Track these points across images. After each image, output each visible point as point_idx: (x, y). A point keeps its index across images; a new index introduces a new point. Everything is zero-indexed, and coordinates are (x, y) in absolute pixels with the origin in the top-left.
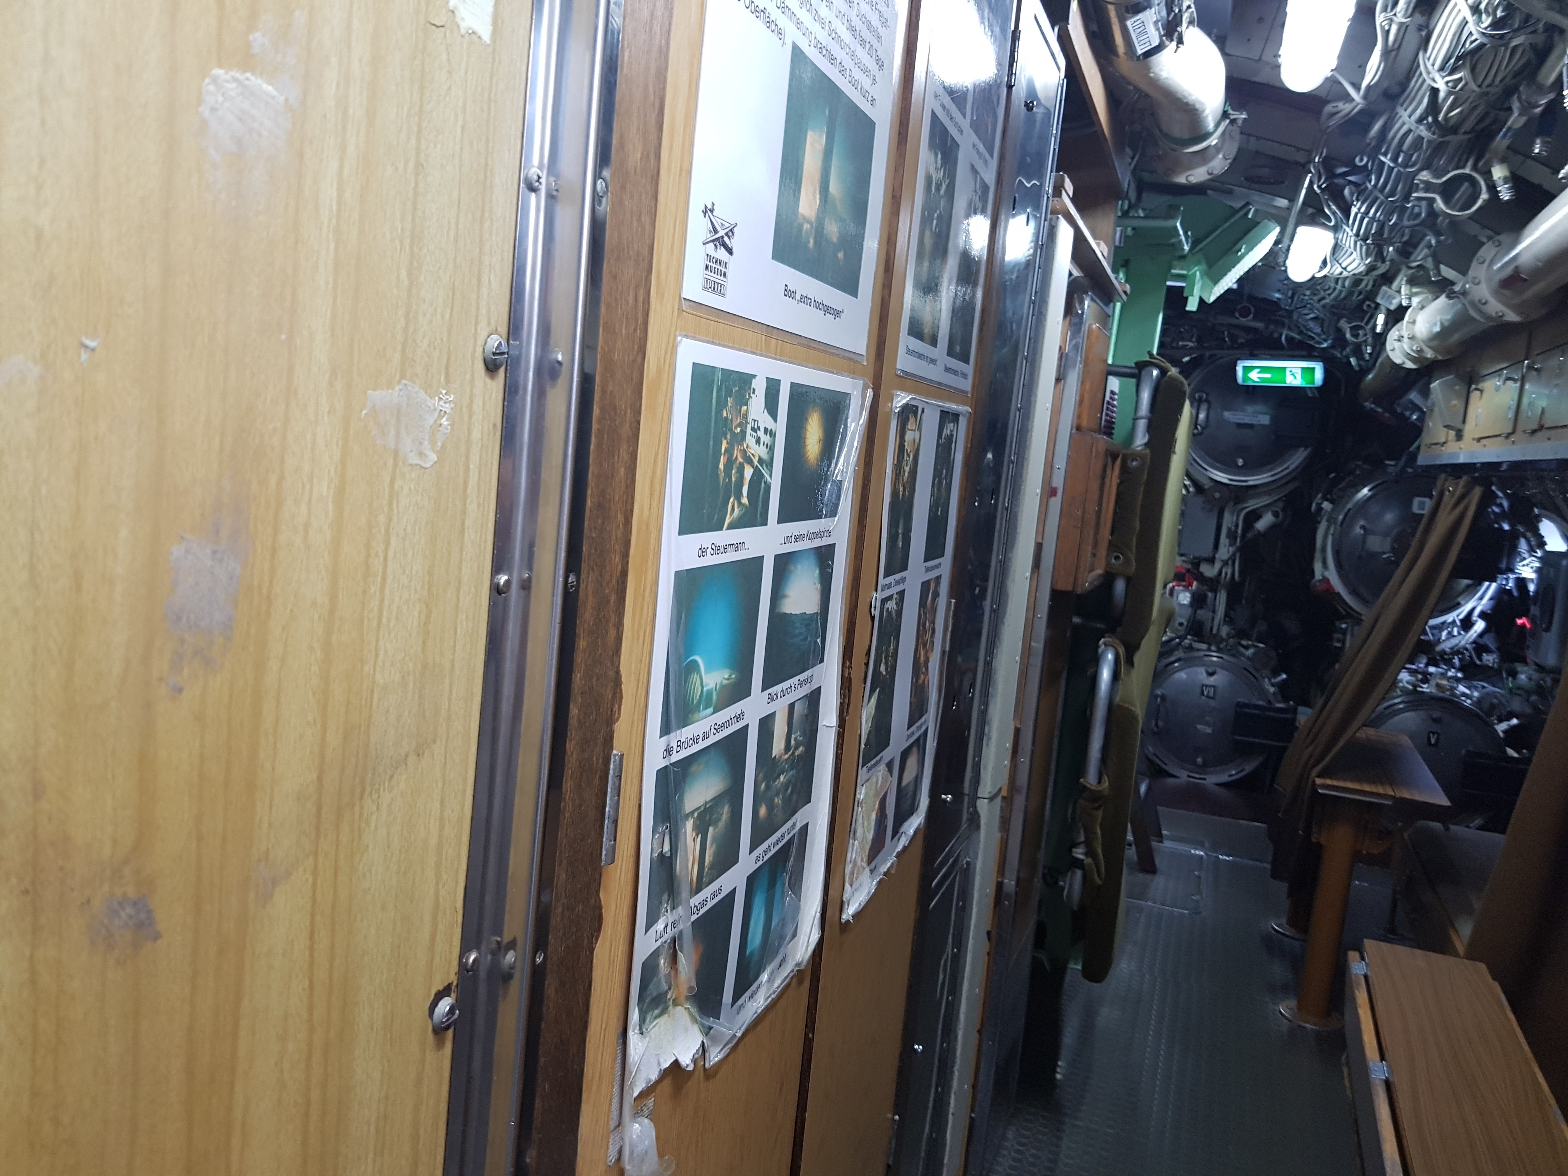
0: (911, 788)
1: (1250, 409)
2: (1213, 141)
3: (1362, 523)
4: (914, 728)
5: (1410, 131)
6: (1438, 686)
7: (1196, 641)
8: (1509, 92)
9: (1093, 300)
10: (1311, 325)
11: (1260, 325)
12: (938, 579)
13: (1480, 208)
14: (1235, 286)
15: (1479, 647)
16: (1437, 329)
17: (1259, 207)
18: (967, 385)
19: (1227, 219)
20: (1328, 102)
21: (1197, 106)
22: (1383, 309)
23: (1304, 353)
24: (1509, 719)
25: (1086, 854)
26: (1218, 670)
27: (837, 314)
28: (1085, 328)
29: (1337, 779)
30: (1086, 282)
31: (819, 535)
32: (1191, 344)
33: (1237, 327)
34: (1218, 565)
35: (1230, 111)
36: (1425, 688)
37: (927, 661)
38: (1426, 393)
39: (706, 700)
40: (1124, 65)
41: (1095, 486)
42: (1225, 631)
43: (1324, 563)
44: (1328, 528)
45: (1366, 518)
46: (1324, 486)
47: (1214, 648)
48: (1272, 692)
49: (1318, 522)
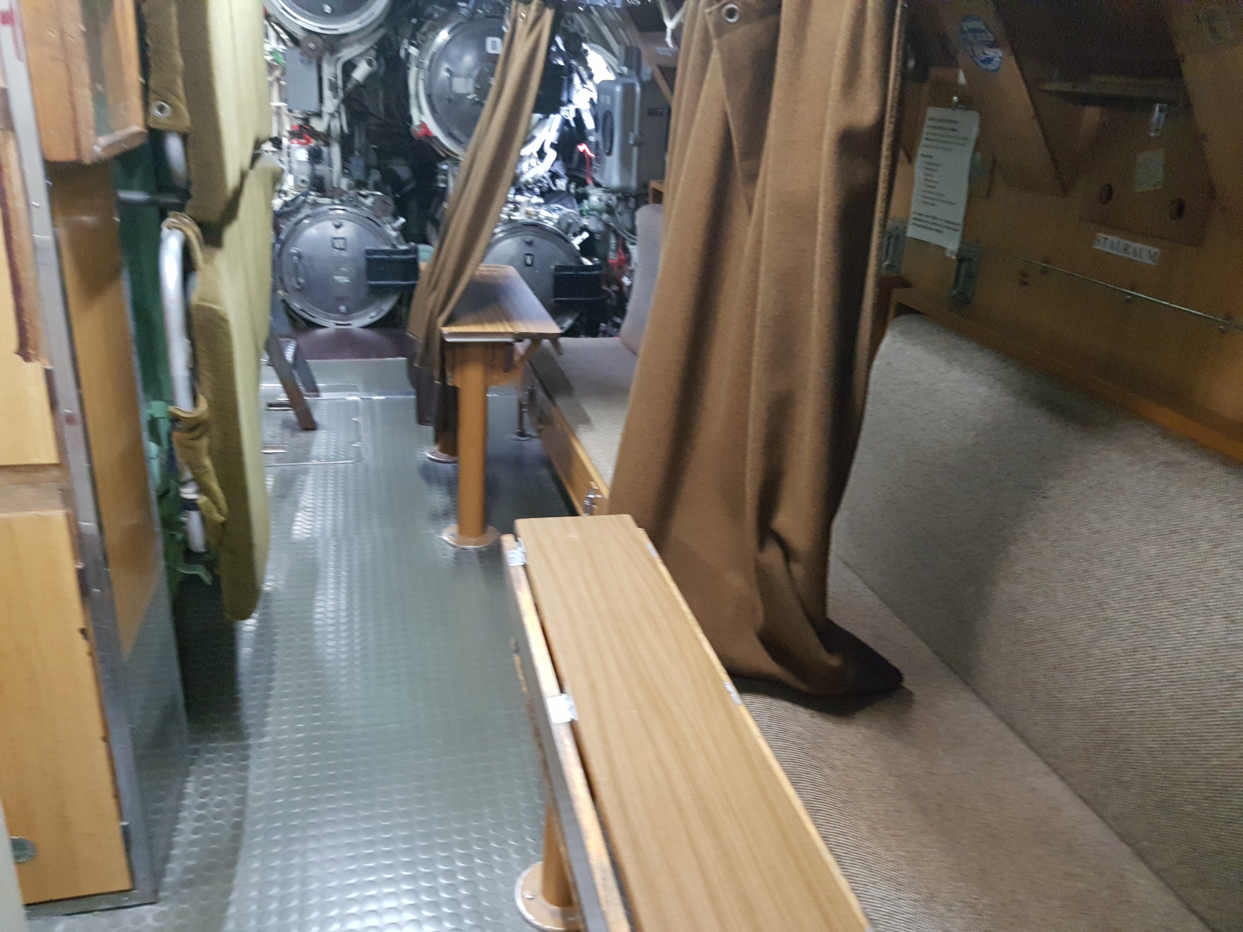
3: (446, 66)
6: (527, 213)
7: (321, 197)
15: (553, 174)
24: (580, 234)
25: (198, 492)
26: (345, 222)
29: (463, 325)
34: (326, 118)
36: (518, 216)
42: (344, 183)
43: (420, 108)
44: (418, 73)
45: (449, 61)
46: (409, 32)
47: (337, 202)
48: (396, 236)
49: (408, 68)
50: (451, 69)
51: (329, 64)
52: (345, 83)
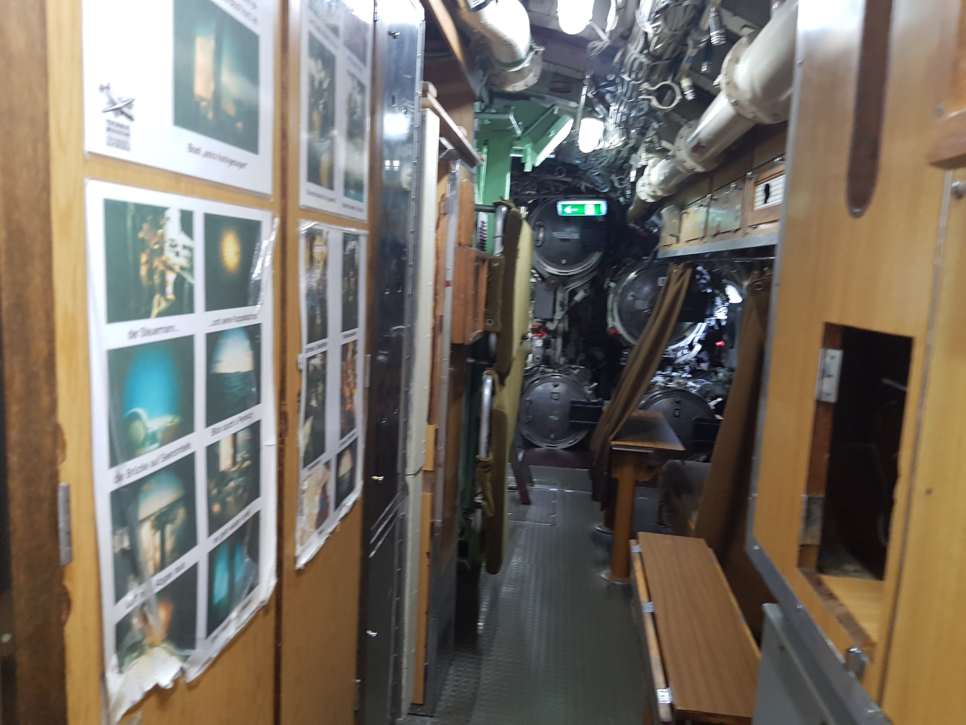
0: (347, 477)
1: (568, 230)
2: (526, 64)
3: (632, 293)
4: (345, 439)
5: (635, 59)
6: (678, 383)
7: (547, 368)
8: (686, 34)
9: (462, 164)
10: (597, 178)
11: (569, 180)
12: (355, 342)
13: (677, 105)
14: (553, 156)
15: (698, 359)
16: (662, 178)
17: (561, 107)
18: (363, 216)
19: (543, 115)
20: (591, 41)
21: (512, 43)
22: (634, 168)
23: (595, 196)
24: (716, 399)
25: (483, 499)
26: (561, 384)
27: (242, 165)
28: (458, 182)
29: (624, 441)
30: (455, 152)
31: (245, 318)
32: (533, 193)
33: (557, 181)
34: (556, 322)
35: (534, 46)
36: (671, 385)
37: (351, 396)
38: (660, 216)
39: (152, 438)
40: (465, 15)
41: (471, 279)
42: (562, 360)
43: (613, 317)
44: (614, 298)
45: (634, 290)
46: (611, 273)
47: (556, 371)
48: (590, 393)
49: (608, 294)
50: (635, 295)
51: (562, 292)
52: (569, 302)
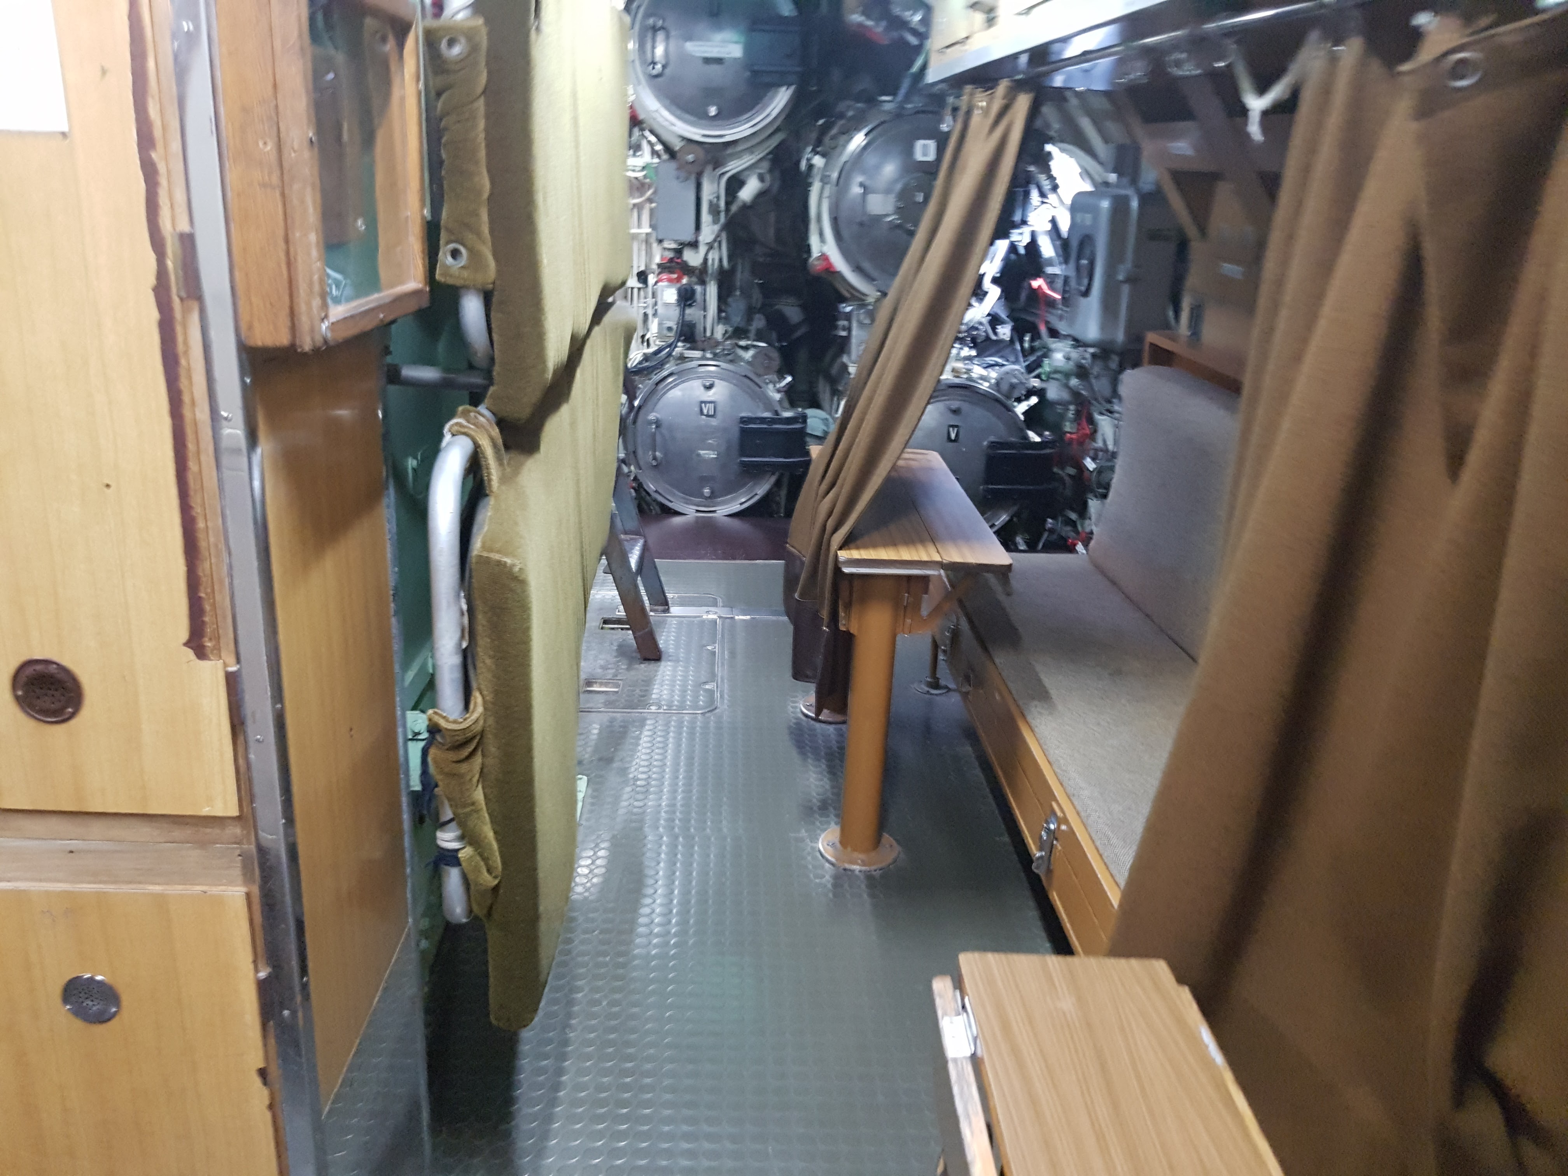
1: (718, 36)
3: (860, 179)
6: (955, 370)
7: (688, 349)
15: (994, 319)
24: (1027, 399)
25: (461, 839)
26: (717, 381)
29: (866, 550)
34: (703, 249)
42: (720, 331)
43: (821, 234)
44: (822, 190)
45: (864, 172)
46: (814, 135)
47: (709, 355)
48: (778, 399)
49: (810, 185)
50: (868, 183)
51: (712, 182)
52: (728, 204)
